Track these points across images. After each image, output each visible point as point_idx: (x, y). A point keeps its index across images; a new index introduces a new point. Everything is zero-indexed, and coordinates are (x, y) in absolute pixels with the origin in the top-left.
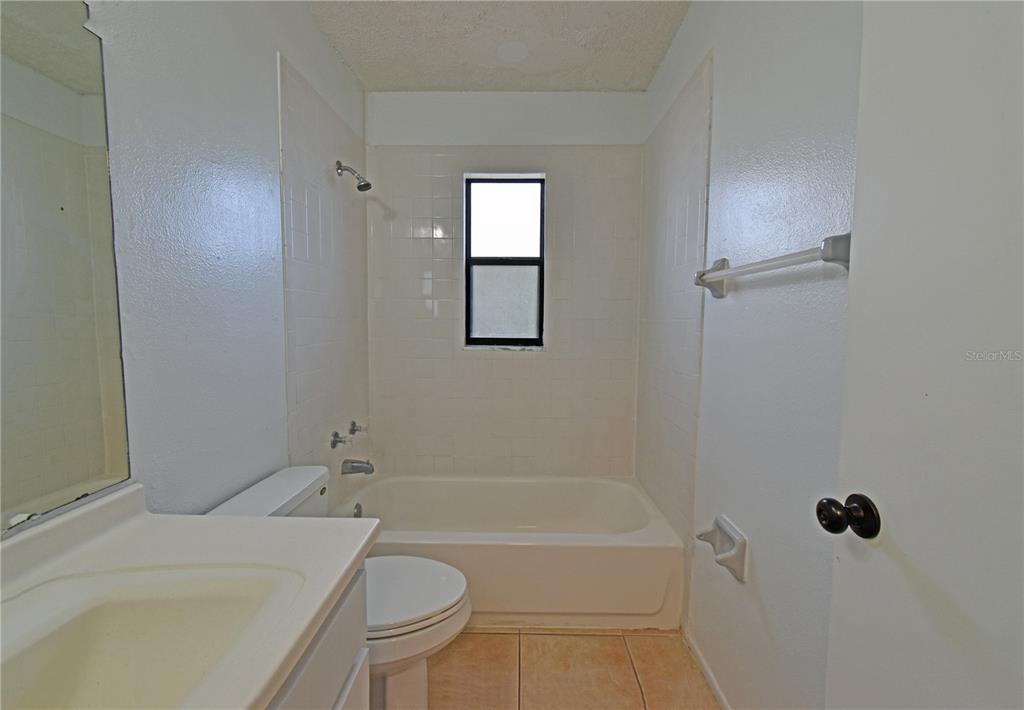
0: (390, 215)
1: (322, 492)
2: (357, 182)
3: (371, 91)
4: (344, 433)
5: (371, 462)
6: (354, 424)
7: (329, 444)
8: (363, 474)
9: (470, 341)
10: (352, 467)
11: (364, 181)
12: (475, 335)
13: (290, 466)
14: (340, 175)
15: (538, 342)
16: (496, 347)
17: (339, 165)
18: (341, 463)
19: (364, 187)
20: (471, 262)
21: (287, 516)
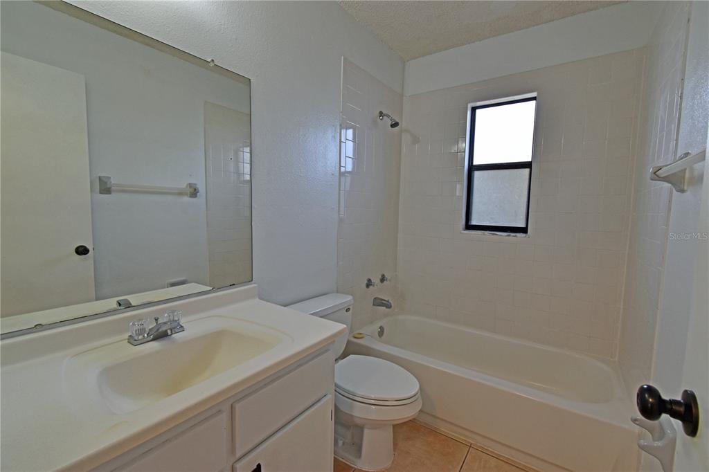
0: (416, 140)
1: (348, 310)
2: (390, 123)
3: (408, 61)
4: (376, 280)
5: (390, 301)
6: (383, 276)
7: (364, 286)
8: (384, 308)
9: (469, 227)
10: (379, 302)
11: (395, 121)
12: (474, 222)
13: (337, 292)
14: (381, 120)
15: (524, 230)
16: (487, 233)
17: (381, 114)
18: (373, 298)
19: (395, 125)
20: (472, 168)
21: (321, 317)
